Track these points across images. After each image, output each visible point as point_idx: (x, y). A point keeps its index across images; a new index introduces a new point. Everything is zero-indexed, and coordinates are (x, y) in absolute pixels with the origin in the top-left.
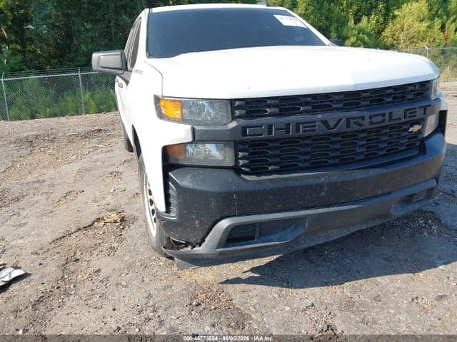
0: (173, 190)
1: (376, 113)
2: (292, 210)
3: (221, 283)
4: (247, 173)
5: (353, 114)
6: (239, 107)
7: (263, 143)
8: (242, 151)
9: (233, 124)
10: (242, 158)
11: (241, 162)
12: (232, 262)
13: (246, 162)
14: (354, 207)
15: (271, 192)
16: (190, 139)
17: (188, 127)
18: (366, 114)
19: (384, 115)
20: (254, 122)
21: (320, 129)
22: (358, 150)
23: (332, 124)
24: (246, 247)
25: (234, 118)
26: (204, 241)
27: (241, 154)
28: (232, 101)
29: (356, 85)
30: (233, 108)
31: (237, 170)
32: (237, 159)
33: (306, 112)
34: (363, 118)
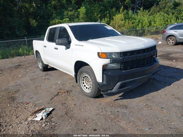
0: (105, 76)
2: (134, 78)
3: (114, 101)
5: (145, 54)
7: (127, 62)
8: (122, 64)
12: (118, 94)
13: (123, 67)
16: (110, 63)
17: (110, 60)
18: (147, 54)
19: (150, 54)
20: (126, 57)
21: (139, 58)
23: (141, 56)
24: (124, 89)
25: (121, 57)
26: (113, 89)
29: (145, 47)
30: (121, 54)
31: (121, 69)
32: (121, 67)
33: (136, 54)
34: (146, 55)
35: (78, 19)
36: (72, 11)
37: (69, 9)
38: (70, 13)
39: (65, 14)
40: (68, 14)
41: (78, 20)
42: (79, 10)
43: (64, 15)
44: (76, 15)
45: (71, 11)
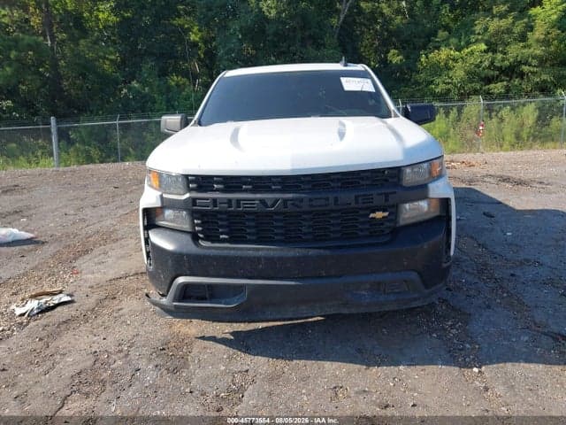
1: (319, 196)
4: (202, 239)
6: (192, 182)
7: (214, 214)
8: (198, 219)
9: (187, 195)
10: (198, 225)
11: (197, 228)
13: (201, 228)
14: (293, 283)
15: (215, 258)
16: (159, 205)
17: (158, 193)
19: (327, 199)
21: (258, 207)
22: (304, 230)
23: (269, 203)
25: (190, 190)
26: (168, 294)
27: (196, 221)
28: (186, 176)
31: (194, 235)
32: (194, 225)
33: (250, 190)
35: (521, 44)
36: (506, 18)
37: (495, 10)
38: (495, 24)
39: (478, 29)
40: (486, 29)
41: (524, 47)
42: (533, 11)
43: (473, 33)
44: (518, 29)
45: (502, 16)
